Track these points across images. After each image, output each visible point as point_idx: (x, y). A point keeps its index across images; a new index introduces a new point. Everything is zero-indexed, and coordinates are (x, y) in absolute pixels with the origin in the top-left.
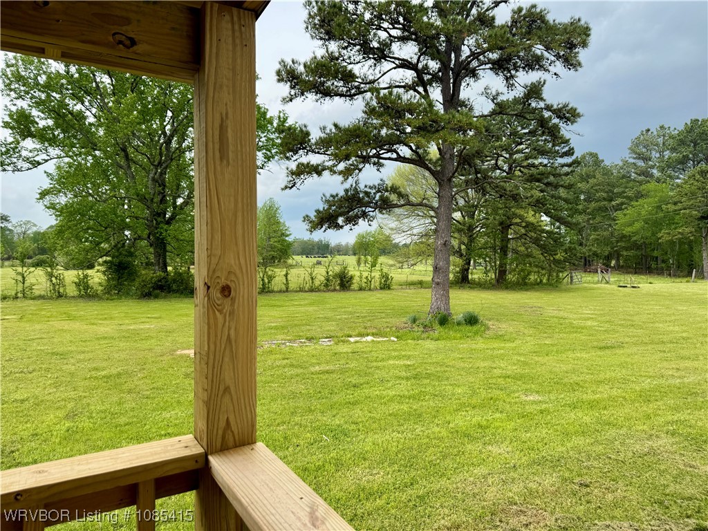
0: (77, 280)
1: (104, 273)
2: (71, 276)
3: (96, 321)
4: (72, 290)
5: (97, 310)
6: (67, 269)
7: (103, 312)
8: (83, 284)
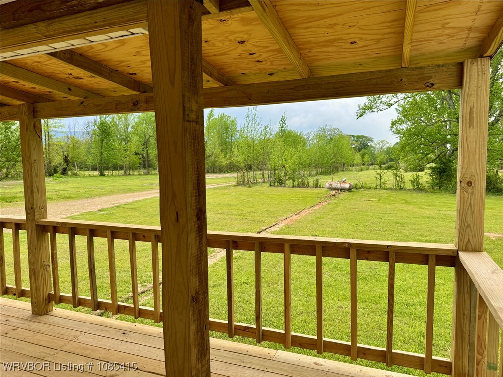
0: (412, 179)
1: (430, 175)
2: (408, 176)
3: (423, 206)
4: (409, 186)
5: (424, 199)
6: (406, 172)
7: (428, 201)
8: (416, 182)
